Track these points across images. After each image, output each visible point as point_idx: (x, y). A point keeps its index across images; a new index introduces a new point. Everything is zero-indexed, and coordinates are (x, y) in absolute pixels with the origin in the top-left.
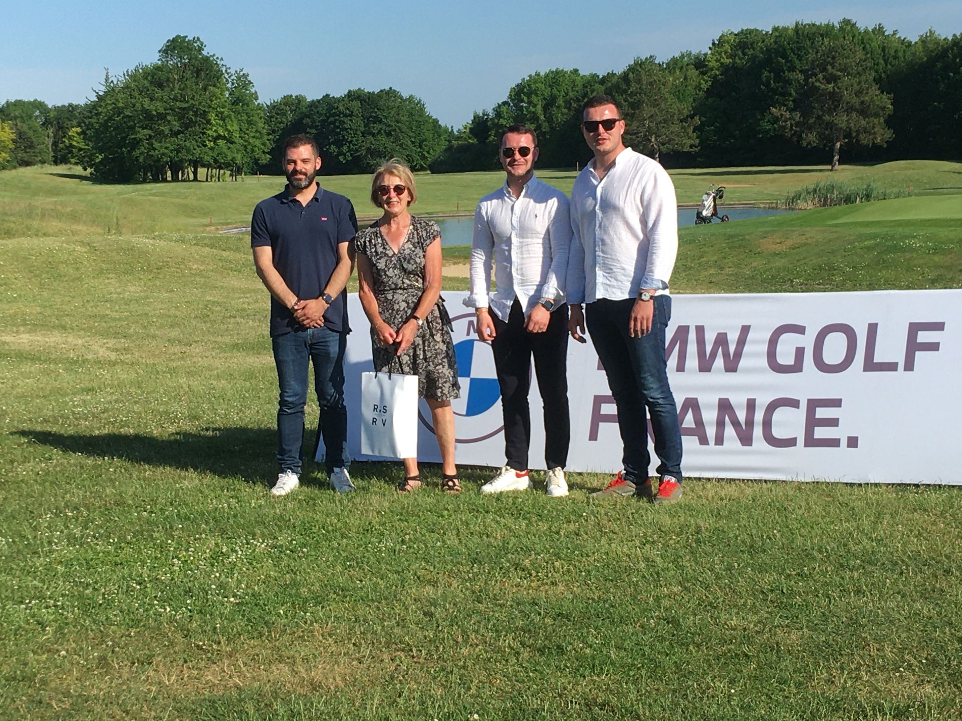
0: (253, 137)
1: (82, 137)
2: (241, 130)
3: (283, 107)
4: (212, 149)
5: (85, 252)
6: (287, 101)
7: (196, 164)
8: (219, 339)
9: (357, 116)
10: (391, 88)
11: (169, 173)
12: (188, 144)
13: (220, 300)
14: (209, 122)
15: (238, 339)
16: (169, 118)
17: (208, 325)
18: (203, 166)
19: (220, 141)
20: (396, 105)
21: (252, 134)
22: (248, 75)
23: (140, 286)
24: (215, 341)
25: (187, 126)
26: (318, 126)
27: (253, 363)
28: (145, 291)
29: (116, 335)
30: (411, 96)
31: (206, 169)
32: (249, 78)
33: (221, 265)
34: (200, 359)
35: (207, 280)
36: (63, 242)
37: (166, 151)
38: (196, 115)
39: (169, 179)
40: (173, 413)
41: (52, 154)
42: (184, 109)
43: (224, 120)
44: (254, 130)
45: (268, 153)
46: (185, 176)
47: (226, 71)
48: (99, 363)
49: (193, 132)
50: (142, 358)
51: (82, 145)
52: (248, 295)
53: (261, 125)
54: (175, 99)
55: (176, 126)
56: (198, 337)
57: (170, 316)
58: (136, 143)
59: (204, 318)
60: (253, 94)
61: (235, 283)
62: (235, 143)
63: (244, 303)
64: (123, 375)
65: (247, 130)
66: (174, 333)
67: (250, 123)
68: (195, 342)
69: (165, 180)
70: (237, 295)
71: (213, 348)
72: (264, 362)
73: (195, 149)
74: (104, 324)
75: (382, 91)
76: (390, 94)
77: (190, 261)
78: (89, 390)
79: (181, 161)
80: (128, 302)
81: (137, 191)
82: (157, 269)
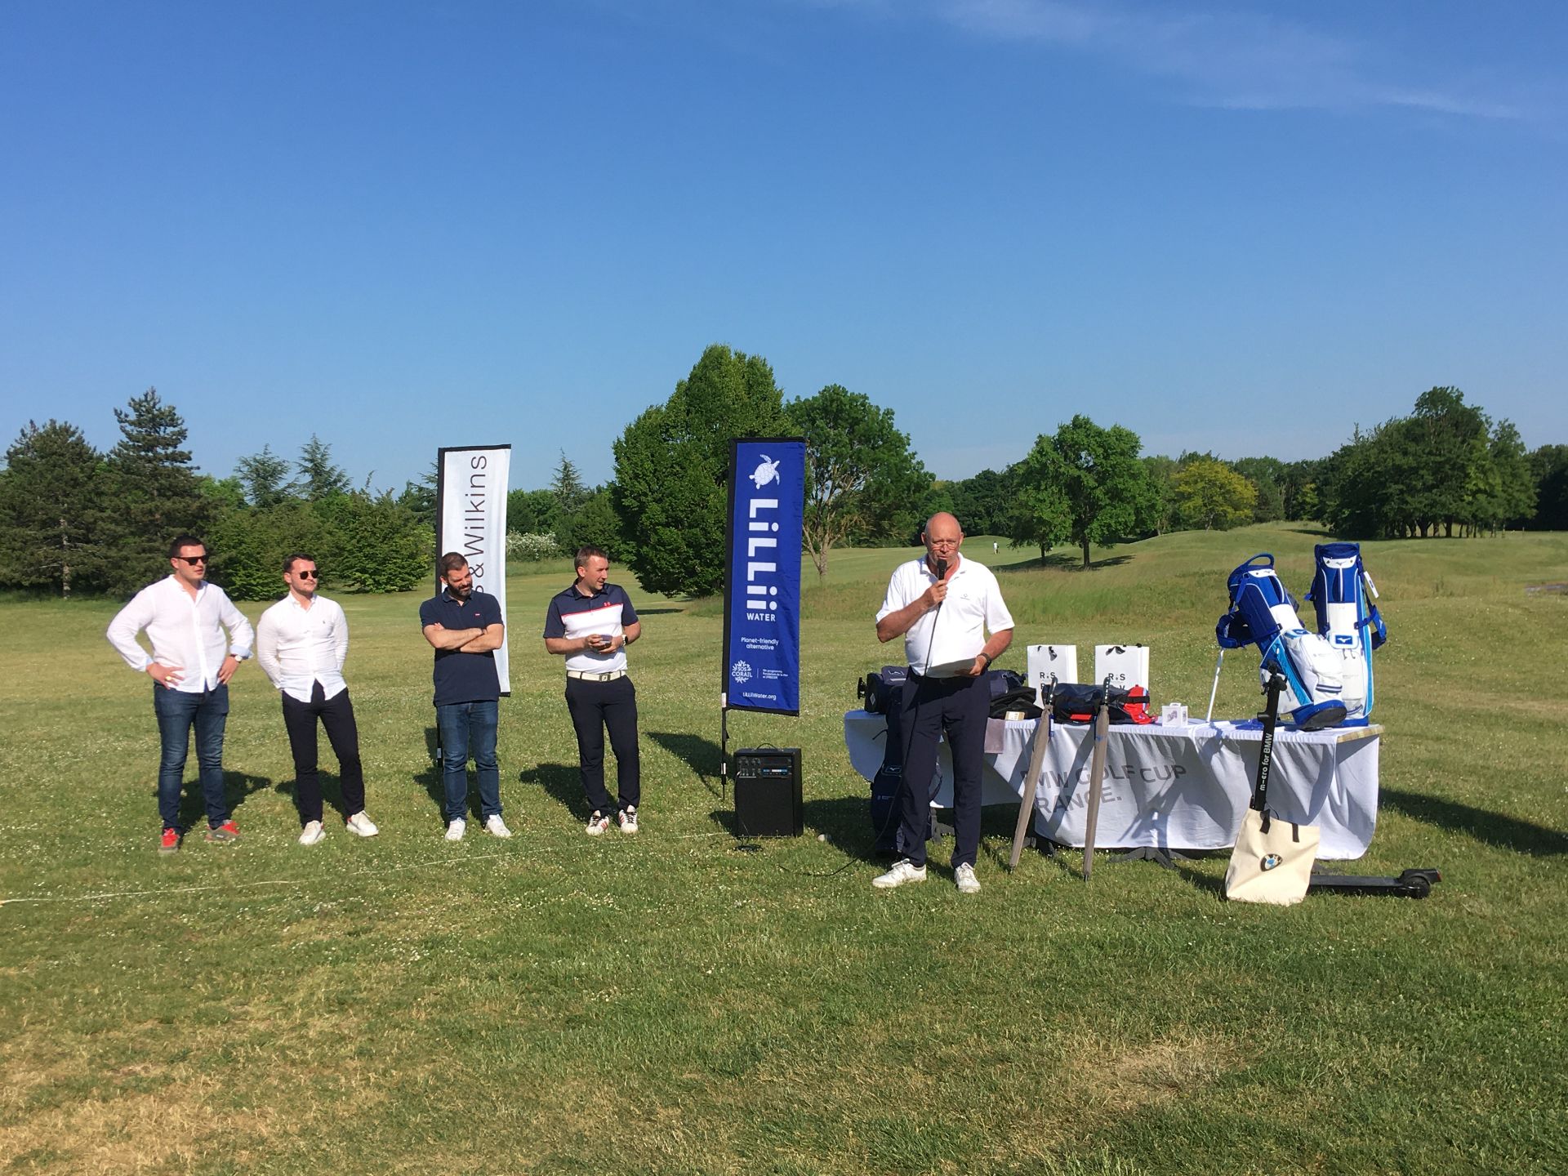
1: (1316, 493)
2: (1504, 483)
4: (1470, 503)
7: (1449, 520)
11: (1419, 529)
12: (1443, 498)
14: (1467, 475)
16: (1421, 472)
25: (1442, 481)
32: (1516, 429)
37: (1420, 506)
38: (1453, 468)
39: (1417, 535)
41: (1285, 511)
42: (1440, 463)
44: (1520, 483)
49: (1449, 486)
51: (1315, 503)
54: (1430, 453)
55: (1430, 479)
58: (1386, 499)
67: (1514, 476)
73: (1449, 504)
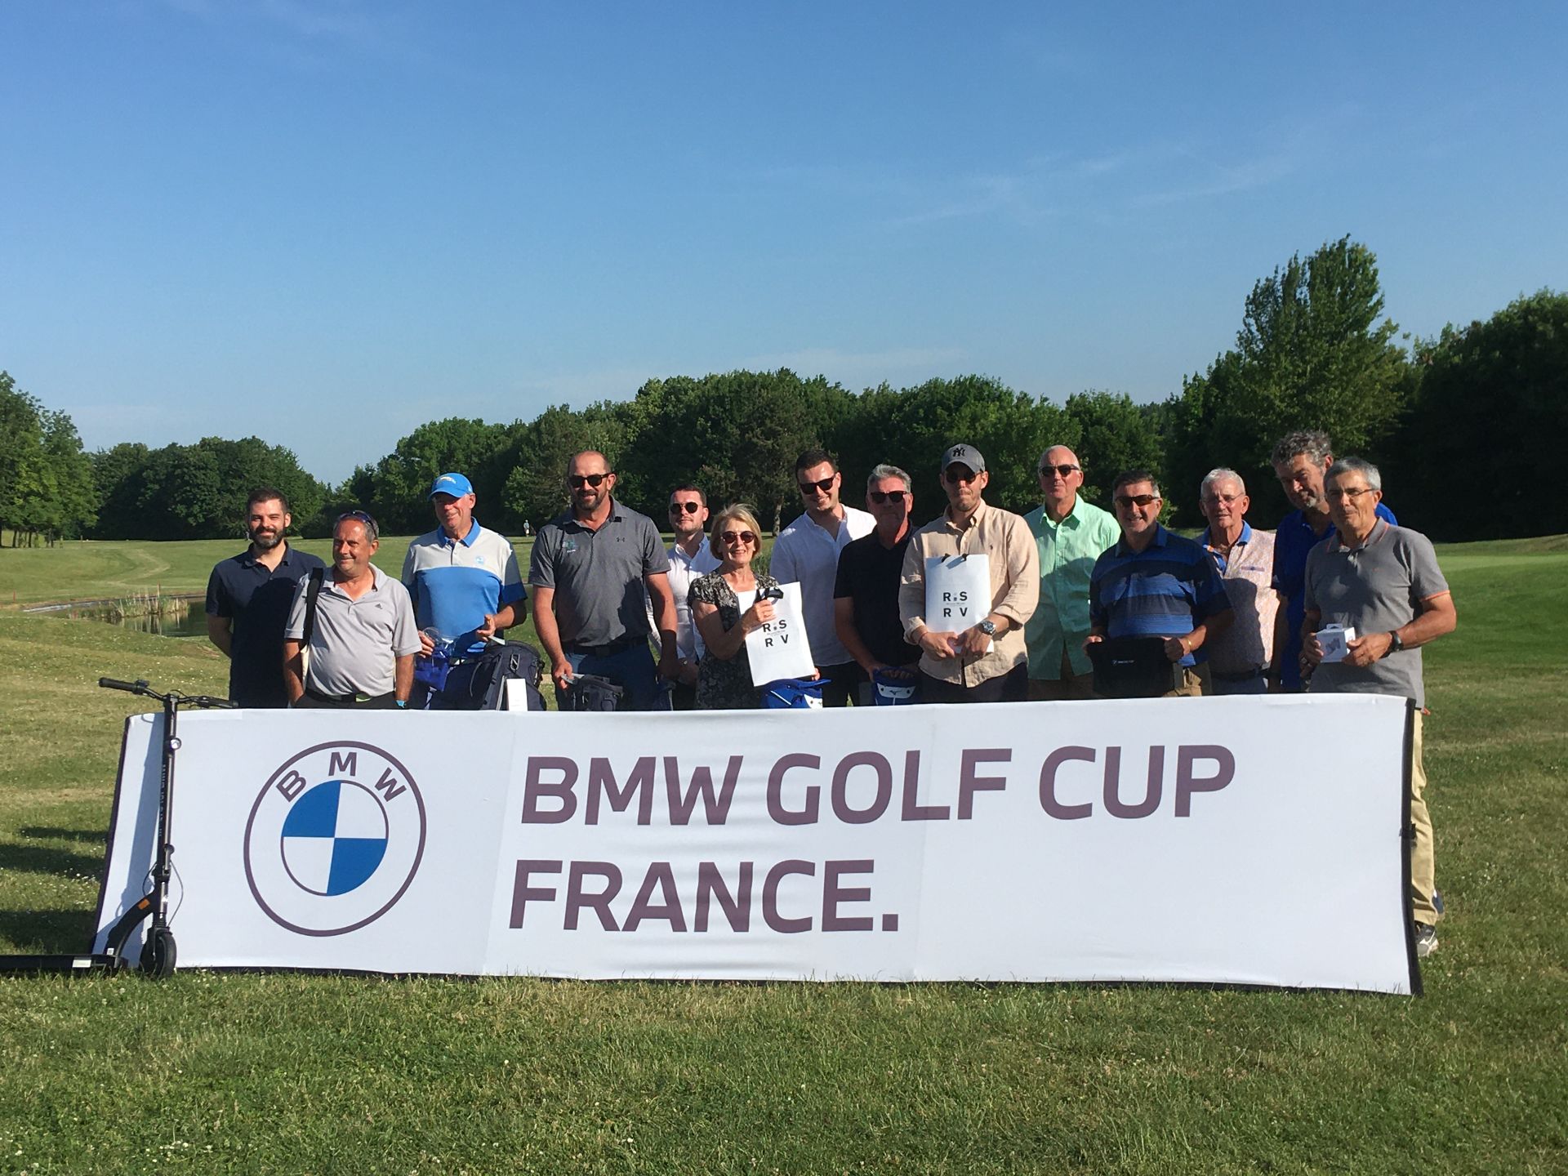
3: (118, 458)
6: (122, 450)
9: (212, 470)
10: (254, 437)
18: (10, 528)
19: (32, 499)
20: (261, 457)
21: (76, 490)
22: (70, 417)
26: (161, 480)
30: (279, 447)
31: (13, 533)
43: (38, 472)
45: (97, 513)
47: (43, 414)
53: (85, 478)
60: (76, 441)
65: (69, 484)
75: (243, 440)
76: (254, 443)
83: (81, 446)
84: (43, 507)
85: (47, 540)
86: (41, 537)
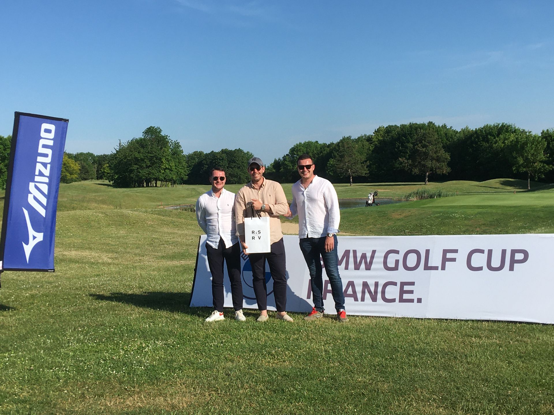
0: (181, 169)
1: (109, 168)
2: (176, 166)
3: (194, 156)
4: (163, 173)
5: (103, 217)
6: (195, 153)
7: (156, 180)
8: (156, 254)
9: (225, 160)
10: (239, 149)
11: (145, 184)
12: (153, 171)
13: (159, 237)
14: (162, 162)
15: (164, 254)
16: (145, 160)
17: (152, 248)
18: (159, 180)
19: (167, 170)
20: (242, 155)
21: (181, 167)
23: (125, 231)
24: (155, 255)
25: (153, 164)
26: (208, 164)
27: (170, 264)
28: (127, 233)
29: (112, 252)
30: (248, 152)
31: (161, 182)
32: (180, 144)
33: (160, 222)
34: (147, 262)
35: (154, 228)
36: (94, 212)
37: (145, 174)
38: (157, 159)
39: (145, 186)
40: (132, 286)
41: (96, 175)
42: (152, 157)
43: (168, 161)
44: (181, 166)
45: (187, 175)
46: (152, 185)
47: (171, 142)
48: (103, 264)
49: (156, 166)
50: (122, 261)
51: (109, 172)
52: (171, 235)
53: (184, 163)
54: (148, 153)
55: (149, 164)
56: (147, 253)
57: (136, 244)
58: (131, 171)
59: (151, 245)
60: (181, 151)
61: (166, 230)
62: (173, 171)
63: (168, 239)
64: (113, 269)
65: (178, 165)
66: (137, 251)
68: (146, 255)
69: (143, 187)
70: (166, 235)
71: (153, 258)
72: (174, 264)
73: (156, 173)
74: (108, 247)
75: (236, 150)
76: (239, 151)
77: (147, 221)
78: (97, 275)
79: (150, 178)
80: (119, 238)
81: (131, 191)
82: (133, 224)
83: (182, 153)
84: (170, 173)
85: (171, 184)
86: (170, 184)
